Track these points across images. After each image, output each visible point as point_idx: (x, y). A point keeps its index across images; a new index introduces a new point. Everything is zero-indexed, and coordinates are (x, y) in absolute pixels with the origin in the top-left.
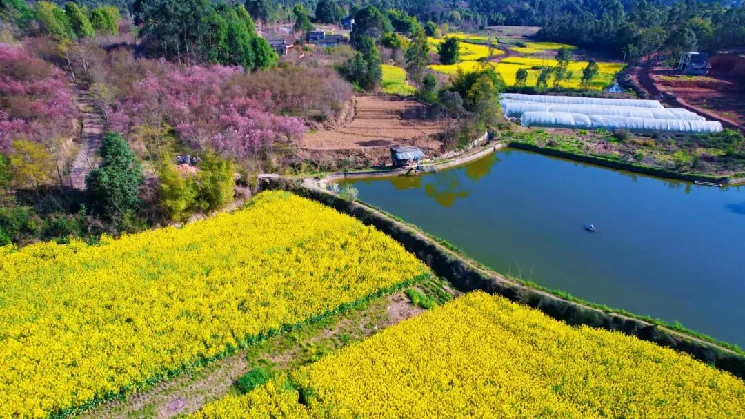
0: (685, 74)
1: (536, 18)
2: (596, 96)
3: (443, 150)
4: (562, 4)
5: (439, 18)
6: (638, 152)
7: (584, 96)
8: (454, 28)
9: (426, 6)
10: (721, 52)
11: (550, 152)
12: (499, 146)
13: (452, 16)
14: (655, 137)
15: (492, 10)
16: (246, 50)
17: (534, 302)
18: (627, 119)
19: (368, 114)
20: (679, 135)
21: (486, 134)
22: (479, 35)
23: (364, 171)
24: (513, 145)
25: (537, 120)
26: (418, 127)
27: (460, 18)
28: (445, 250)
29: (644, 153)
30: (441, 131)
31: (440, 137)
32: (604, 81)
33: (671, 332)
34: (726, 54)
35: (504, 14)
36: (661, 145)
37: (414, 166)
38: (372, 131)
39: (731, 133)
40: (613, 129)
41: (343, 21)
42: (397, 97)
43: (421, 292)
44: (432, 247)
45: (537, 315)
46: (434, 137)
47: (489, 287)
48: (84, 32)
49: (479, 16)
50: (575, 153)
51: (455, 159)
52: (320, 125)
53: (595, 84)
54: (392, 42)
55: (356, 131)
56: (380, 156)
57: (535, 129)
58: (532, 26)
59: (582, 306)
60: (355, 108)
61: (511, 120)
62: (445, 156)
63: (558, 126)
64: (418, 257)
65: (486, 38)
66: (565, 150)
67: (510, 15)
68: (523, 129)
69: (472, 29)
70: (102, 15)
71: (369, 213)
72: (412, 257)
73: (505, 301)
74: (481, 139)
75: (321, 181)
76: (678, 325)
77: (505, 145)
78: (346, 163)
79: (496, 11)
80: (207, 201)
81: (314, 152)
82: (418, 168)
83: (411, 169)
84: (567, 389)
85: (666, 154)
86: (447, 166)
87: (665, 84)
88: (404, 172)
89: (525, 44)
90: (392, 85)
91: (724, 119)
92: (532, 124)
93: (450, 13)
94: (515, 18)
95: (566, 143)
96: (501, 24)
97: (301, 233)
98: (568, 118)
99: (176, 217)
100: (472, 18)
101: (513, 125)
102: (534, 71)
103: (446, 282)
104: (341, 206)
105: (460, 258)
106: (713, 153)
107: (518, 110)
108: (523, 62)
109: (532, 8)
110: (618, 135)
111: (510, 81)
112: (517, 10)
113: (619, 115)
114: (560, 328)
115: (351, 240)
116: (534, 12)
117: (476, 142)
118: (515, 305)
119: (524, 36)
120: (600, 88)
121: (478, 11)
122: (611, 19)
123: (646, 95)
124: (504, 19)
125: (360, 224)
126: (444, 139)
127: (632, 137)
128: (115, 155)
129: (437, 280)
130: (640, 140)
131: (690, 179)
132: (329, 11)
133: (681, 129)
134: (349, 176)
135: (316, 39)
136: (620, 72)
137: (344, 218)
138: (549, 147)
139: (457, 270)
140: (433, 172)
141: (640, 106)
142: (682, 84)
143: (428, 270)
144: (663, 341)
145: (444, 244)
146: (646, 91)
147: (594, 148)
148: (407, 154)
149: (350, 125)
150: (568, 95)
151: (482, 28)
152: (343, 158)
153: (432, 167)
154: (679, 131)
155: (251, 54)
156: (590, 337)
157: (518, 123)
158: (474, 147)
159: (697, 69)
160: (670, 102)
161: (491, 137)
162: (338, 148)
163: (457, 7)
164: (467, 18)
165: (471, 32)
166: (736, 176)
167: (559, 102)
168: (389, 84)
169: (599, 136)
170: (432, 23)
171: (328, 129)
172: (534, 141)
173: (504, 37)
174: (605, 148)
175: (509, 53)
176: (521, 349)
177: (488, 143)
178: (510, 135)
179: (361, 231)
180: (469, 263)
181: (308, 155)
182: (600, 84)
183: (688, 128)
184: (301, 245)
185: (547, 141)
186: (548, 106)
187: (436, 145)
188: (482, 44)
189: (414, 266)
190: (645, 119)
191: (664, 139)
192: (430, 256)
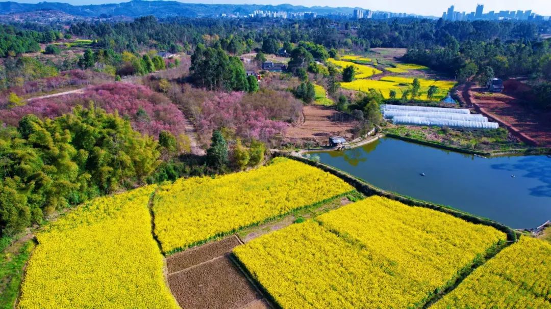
0: (489, 92)
1: (403, 42)
2: (435, 106)
3: (353, 138)
4: (420, 32)
5: (337, 43)
6: (452, 139)
7: (428, 106)
8: (348, 50)
9: (329, 35)
10: (511, 78)
11: (407, 139)
12: (381, 136)
13: (346, 42)
14: (462, 131)
15: (373, 37)
16: (245, 82)
17: (397, 199)
18: (450, 120)
19: (312, 118)
20: (475, 130)
21: (374, 129)
22: (365, 57)
23: (317, 148)
24: (388, 136)
25: (401, 121)
26: (339, 126)
27: (351, 43)
28: (361, 182)
29: (455, 140)
30: (351, 128)
31: (352, 131)
32: (442, 95)
33: (447, 209)
34: (514, 80)
35: (381, 40)
36: (465, 136)
37: (341, 146)
38: (316, 127)
39: (502, 129)
40: (441, 126)
41: (280, 52)
42: (324, 107)
43: (353, 197)
44: (355, 181)
45: (398, 203)
46: (348, 131)
47: (379, 194)
48: (151, 69)
49: (364, 41)
50: (419, 140)
51: (359, 143)
52: (290, 125)
53: (436, 97)
54: (314, 69)
55: (308, 128)
56: (323, 141)
57: (400, 126)
58: (400, 47)
59: (415, 201)
60: (303, 114)
61: (387, 121)
62: (354, 141)
63: (412, 124)
64: (350, 184)
65: (370, 60)
66: (414, 138)
67: (385, 40)
68: (394, 126)
69: (359, 51)
70: (158, 59)
71: (325, 167)
72: (347, 184)
73: (386, 198)
74: (371, 132)
75: (299, 153)
76: (449, 206)
77: (384, 135)
78: (309, 144)
79: (375, 38)
80: (254, 161)
81: (291, 139)
82: (343, 147)
83: (340, 148)
84: (408, 222)
85: (466, 140)
86: (356, 146)
87: (477, 98)
88: (336, 149)
89: (395, 65)
90: (319, 99)
91: (502, 121)
92: (398, 123)
93: (345, 40)
94: (388, 42)
95: (415, 134)
96: (379, 47)
97: (299, 175)
98: (417, 120)
99: (243, 168)
100: (359, 43)
101: (388, 124)
102: (401, 87)
103: (362, 193)
104: (313, 164)
105: (367, 185)
106: (490, 140)
107: (391, 115)
108: (394, 80)
109: (400, 36)
110: (443, 129)
111: (387, 96)
112: (390, 37)
113: (446, 118)
114: (406, 207)
115: (321, 177)
116: (402, 38)
117: (369, 134)
118: (390, 200)
119: (394, 58)
120: (439, 100)
121: (363, 38)
122: (450, 51)
123: (464, 105)
124: (381, 43)
125: (323, 171)
126: (354, 132)
127: (450, 131)
128: (219, 141)
129: (358, 193)
130: (454, 133)
131: (473, 153)
132: (271, 46)
133: (478, 126)
134: (311, 151)
135: (268, 67)
136: (453, 88)
137: (315, 169)
138: (406, 137)
139: (366, 189)
140: (350, 149)
141: (459, 113)
142: (486, 98)
143: (354, 189)
144: (443, 211)
145: (360, 180)
146: (465, 102)
147: (429, 137)
148: (338, 140)
149: (304, 124)
150: (419, 106)
151: (366, 50)
152: (306, 142)
153: (349, 147)
154: (476, 128)
155: (248, 85)
156: (417, 209)
157: (391, 122)
158: (368, 136)
159: (496, 89)
160: (476, 110)
161: (377, 131)
162: (302, 137)
163: (349, 35)
164: (356, 43)
165: (359, 54)
166: (494, 152)
167: (414, 110)
168: (318, 98)
169: (434, 130)
170: (334, 49)
171: (294, 126)
172: (399, 134)
173: (382, 59)
174: (436, 137)
175: (385, 73)
176: (392, 212)
177: (375, 134)
178: (386, 130)
179: (324, 174)
180: (371, 187)
181: (289, 140)
182: (439, 97)
183: (481, 126)
184: (301, 179)
185: (406, 133)
186: (407, 113)
187: (349, 135)
188: (367, 64)
189: (349, 188)
190: (459, 121)
191: (467, 132)
192: (355, 184)
